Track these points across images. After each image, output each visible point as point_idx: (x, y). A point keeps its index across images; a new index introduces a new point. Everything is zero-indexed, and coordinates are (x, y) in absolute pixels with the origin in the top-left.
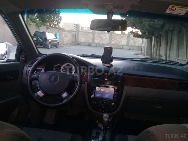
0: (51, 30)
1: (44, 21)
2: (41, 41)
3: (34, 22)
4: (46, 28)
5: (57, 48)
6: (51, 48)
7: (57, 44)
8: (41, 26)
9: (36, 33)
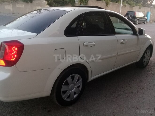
0: (144, 9)
1: (138, 2)
2: (131, 18)
3: (129, 4)
4: (139, 8)
5: (144, 24)
6: (138, 24)
7: (145, 21)
8: (134, 7)
9: (128, 12)
